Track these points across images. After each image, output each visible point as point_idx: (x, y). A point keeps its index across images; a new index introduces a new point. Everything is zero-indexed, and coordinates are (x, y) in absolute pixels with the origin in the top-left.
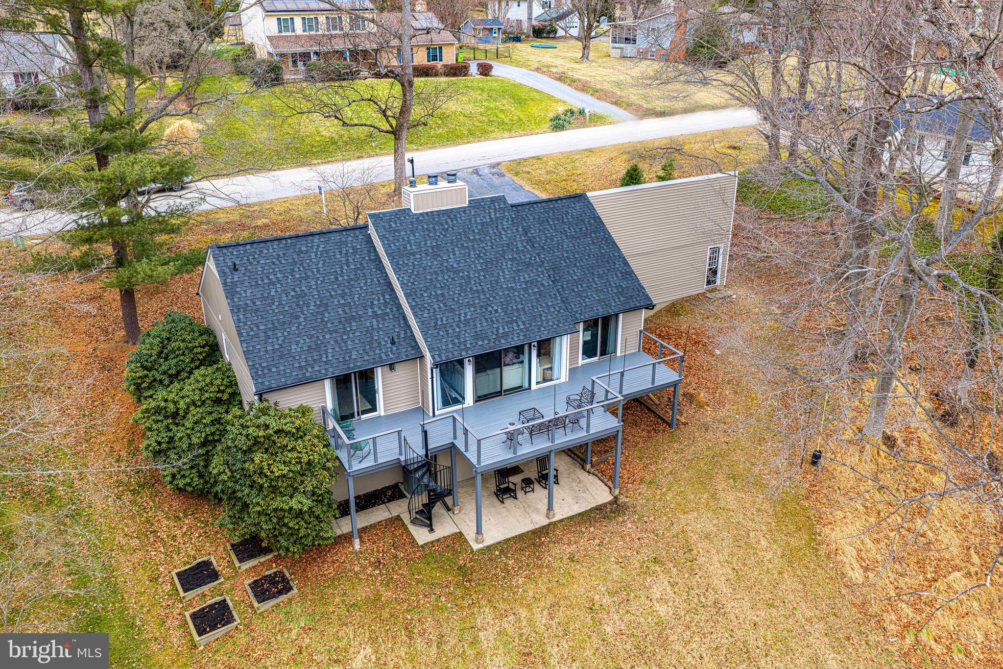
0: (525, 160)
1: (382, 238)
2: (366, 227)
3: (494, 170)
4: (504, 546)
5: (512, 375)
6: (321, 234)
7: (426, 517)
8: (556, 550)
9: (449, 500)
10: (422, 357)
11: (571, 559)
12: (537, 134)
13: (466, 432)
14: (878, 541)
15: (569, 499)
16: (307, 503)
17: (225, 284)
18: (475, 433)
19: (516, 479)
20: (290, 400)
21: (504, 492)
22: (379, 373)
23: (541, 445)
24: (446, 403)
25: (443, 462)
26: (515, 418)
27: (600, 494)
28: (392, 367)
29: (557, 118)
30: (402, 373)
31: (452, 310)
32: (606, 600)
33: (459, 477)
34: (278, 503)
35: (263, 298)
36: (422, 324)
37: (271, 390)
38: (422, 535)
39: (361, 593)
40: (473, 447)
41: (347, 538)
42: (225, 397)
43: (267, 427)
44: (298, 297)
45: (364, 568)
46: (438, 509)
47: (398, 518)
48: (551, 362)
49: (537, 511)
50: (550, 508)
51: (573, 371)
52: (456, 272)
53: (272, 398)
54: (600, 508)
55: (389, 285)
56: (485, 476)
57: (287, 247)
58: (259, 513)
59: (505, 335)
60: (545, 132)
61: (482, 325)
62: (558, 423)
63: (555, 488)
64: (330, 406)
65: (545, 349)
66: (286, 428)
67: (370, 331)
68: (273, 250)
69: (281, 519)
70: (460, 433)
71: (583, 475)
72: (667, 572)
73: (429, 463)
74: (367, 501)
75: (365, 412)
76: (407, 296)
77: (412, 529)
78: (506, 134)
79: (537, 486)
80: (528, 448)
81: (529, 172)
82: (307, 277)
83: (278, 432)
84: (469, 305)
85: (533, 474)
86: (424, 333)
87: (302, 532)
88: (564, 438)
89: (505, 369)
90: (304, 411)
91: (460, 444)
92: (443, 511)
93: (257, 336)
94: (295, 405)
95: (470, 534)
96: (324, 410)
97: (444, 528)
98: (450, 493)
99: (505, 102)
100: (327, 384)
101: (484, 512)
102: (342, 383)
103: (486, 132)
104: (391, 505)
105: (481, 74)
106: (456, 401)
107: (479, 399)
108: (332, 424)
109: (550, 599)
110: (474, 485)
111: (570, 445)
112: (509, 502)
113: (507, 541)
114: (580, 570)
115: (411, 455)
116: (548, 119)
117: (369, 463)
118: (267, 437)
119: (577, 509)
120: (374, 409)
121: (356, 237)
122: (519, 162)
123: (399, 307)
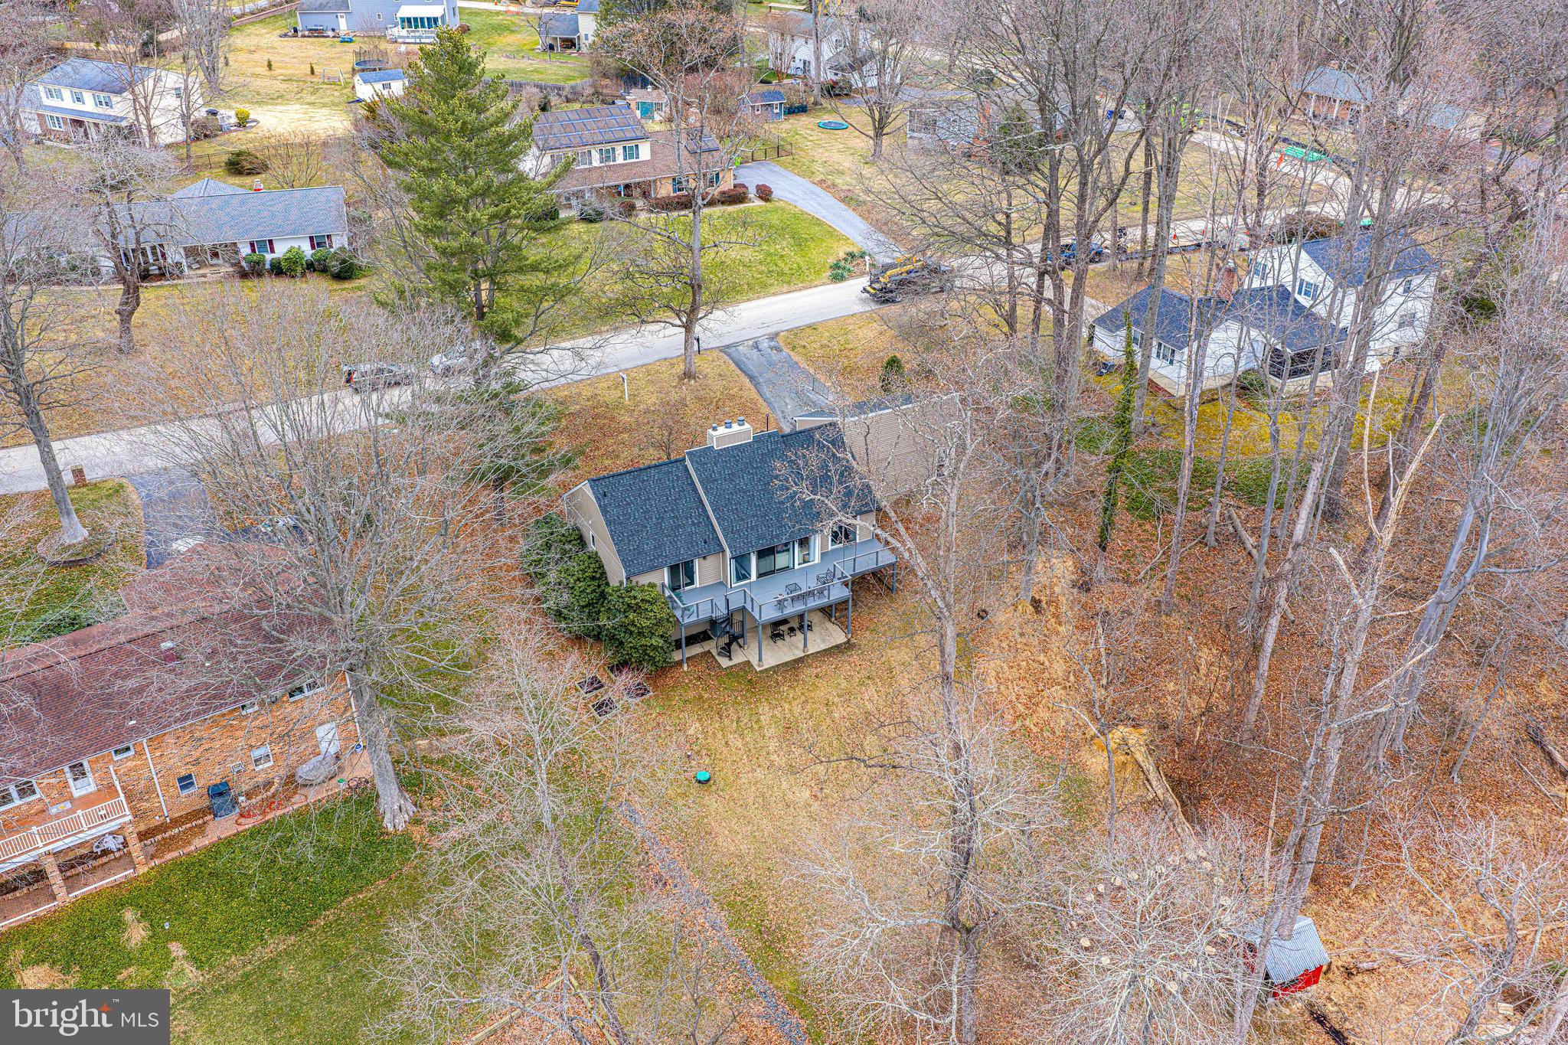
0: (802, 329)
1: (696, 470)
2: (684, 459)
3: (773, 344)
4: (776, 669)
5: (781, 560)
6: (656, 466)
7: (727, 651)
8: (808, 671)
9: (741, 641)
10: (723, 551)
11: (817, 676)
12: (816, 286)
13: (752, 600)
14: (1012, 667)
15: (819, 641)
16: (661, 642)
17: (600, 506)
18: (758, 601)
19: (784, 628)
20: (644, 580)
21: (776, 636)
22: (696, 562)
23: (799, 607)
24: (739, 579)
25: (737, 618)
26: (783, 590)
27: (838, 637)
28: (704, 558)
29: (836, 266)
30: (711, 561)
31: (743, 520)
32: (836, 700)
33: (747, 627)
34: (643, 642)
35: (624, 515)
36: (724, 530)
37: (635, 574)
38: (724, 662)
39: (691, 694)
40: (756, 609)
41: (680, 663)
42: (598, 576)
43: (635, 598)
44: (644, 512)
45: (691, 681)
46: (734, 646)
47: (709, 652)
48: (809, 549)
49: (797, 648)
50: (805, 646)
51: (823, 555)
52: (745, 492)
53: (634, 579)
54: (837, 647)
55: (701, 501)
56: (764, 627)
57: (635, 478)
58: (631, 648)
59: (777, 536)
60: (824, 284)
61: (762, 529)
62: (811, 593)
63: (809, 634)
64: (666, 582)
65: (804, 542)
66: (647, 598)
67: (691, 534)
68: (626, 480)
69: (645, 651)
70: (748, 600)
71: (829, 625)
72: (875, 684)
73: (728, 619)
74: (692, 640)
75: (687, 585)
76: (714, 511)
77: (720, 659)
78: (785, 288)
79: (798, 632)
80: (790, 610)
81: (804, 347)
82: (649, 499)
83: (642, 600)
84: (753, 516)
85: (796, 625)
86: (725, 536)
87: (657, 659)
88: (813, 603)
89: (777, 555)
90: (652, 585)
91: (749, 607)
92: (737, 647)
93: (623, 540)
94: (646, 582)
95: (755, 662)
96: (663, 585)
97: (739, 657)
98: (742, 636)
99: (784, 243)
100: (666, 570)
101: (763, 648)
102: (674, 570)
103: (764, 286)
104: (704, 644)
105: (761, 198)
106: (745, 577)
107: (760, 575)
108: (667, 593)
109: (803, 698)
110: (757, 632)
111: (822, 606)
112: (780, 642)
113: (778, 666)
114: (820, 682)
115: (719, 614)
116: (828, 266)
117: (693, 618)
118: (637, 604)
119: (823, 647)
120: (692, 583)
121: (678, 467)
122: (796, 332)
123: (708, 517)
